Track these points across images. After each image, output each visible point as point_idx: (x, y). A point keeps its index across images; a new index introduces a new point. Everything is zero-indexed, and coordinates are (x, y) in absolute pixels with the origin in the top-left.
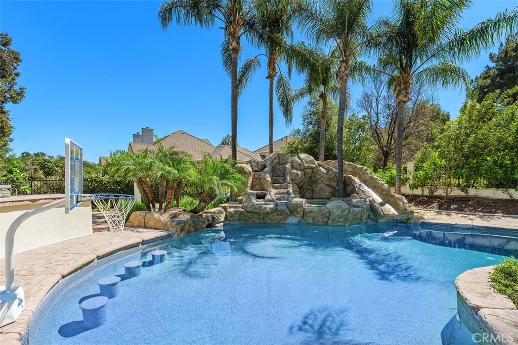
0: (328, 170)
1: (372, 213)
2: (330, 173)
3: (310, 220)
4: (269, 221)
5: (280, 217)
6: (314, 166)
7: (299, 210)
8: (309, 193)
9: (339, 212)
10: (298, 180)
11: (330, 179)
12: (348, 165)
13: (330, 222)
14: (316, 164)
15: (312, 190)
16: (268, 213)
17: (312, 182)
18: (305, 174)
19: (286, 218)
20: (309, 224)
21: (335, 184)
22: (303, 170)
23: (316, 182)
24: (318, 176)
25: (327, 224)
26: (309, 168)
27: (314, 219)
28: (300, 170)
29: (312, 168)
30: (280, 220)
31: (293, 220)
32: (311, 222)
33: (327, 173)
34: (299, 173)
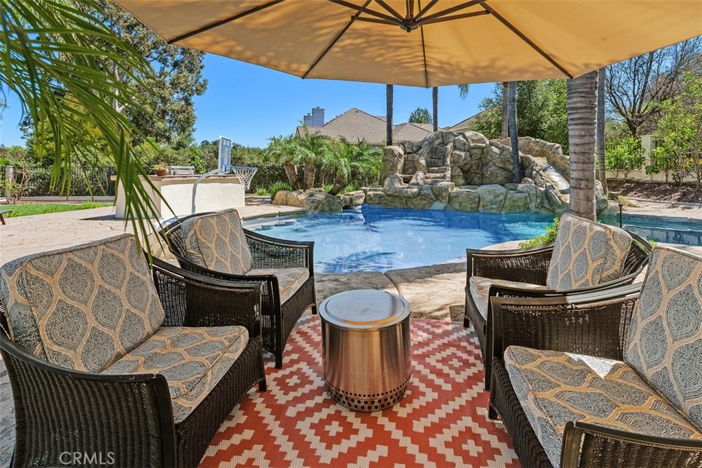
0: (502, 150)
1: (547, 202)
2: (504, 153)
3: (457, 206)
4: (412, 206)
5: (424, 202)
6: (484, 145)
7: (444, 194)
8: (478, 178)
9: (492, 197)
10: (461, 163)
11: (505, 161)
12: (534, 142)
13: (481, 209)
14: (488, 142)
15: (482, 174)
16: (410, 197)
17: (483, 165)
18: (471, 156)
19: (431, 204)
20: (456, 210)
22: (469, 150)
23: (487, 164)
24: (489, 157)
25: (477, 211)
26: (475, 148)
27: (460, 205)
28: (464, 151)
29: (482, 148)
30: (425, 205)
31: (438, 205)
32: (458, 208)
33: (501, 153)
34: (463, 154)
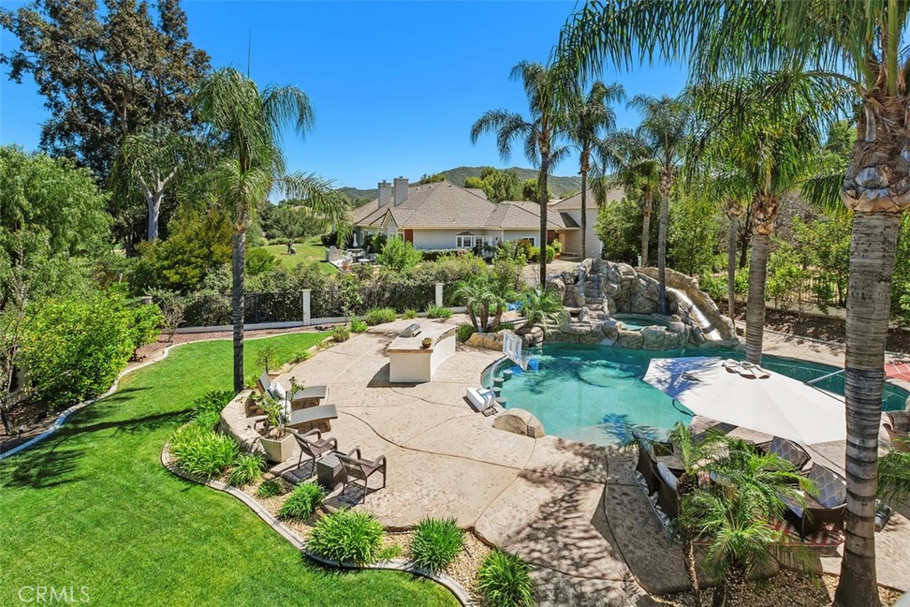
0: (649, 282)
1: (692, 338)
2: (651, 286)
4: (584, 342)
5: (595, 339)
6: (633, 277)
7: (614, 334)
9: (654, 338)
10: (614, 294)
11: (652, 294)
12: (674, 274)
13: (644, 347)
14: (636, 274)
15: (631, 303)
16: (583, 335)
17: (632, 296)
18: (622, 287)
19: (601, 340)
20: (624, 347)
21: (657, 299)
22: (621, 282)
23: (635, 294)
24: (637, 288)
25: (641, 348)
26: (626, 280)
27: (628, 343)
28: (617, 283)
29: (631, 280)
30: (595, 341)
31: (607, 342)
32: (625, 345)
33: (649, 285)
34: (616, 286)
